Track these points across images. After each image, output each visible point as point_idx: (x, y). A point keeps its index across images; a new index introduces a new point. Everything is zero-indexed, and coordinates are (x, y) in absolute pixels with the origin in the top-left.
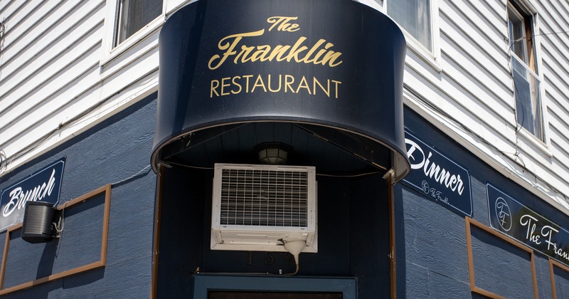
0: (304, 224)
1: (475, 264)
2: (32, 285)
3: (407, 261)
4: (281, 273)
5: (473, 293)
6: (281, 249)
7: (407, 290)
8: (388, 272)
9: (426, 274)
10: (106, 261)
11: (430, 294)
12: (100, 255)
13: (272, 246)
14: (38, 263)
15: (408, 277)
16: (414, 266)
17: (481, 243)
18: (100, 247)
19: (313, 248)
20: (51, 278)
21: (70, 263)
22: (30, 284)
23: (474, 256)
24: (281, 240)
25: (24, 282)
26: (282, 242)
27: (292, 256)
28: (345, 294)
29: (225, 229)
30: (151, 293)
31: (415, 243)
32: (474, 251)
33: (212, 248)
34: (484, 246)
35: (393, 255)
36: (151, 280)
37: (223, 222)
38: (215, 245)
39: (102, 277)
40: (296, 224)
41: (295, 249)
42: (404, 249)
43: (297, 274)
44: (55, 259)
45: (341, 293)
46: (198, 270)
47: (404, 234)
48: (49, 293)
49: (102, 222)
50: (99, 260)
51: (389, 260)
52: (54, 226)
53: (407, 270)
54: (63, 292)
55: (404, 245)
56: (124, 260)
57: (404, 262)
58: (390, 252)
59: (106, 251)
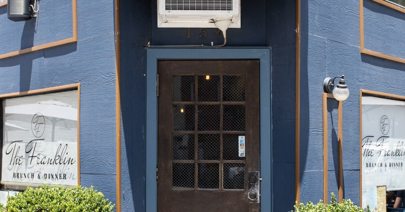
0: (230, 9)
1: (365, 30)
2: (18, 54)
3: (309, 34)
4: (212, 45)
5: (362, 54)
6: (212, 26)
7: (309, 57)
8: (295, 43)
9: (325, 42)
10: (77, 38)
11: (327, 58)
12: (72, 33)
13: (205, 24)
14: (21, 36)
15: (310, 46)
16: (315, 37)
17: (372, 12)
18: (71, 26)
19: (237, 24)
20: (34, 49)
21: (47, 37)
22: (17, 53)
23: (365, 24)
24: (212, 20)
25: (10, 52)
26: (213, 21)
27: (221, 32)
28: (262, 60)
29: (169, 13)
30: (116, 64)
31: (316, 19)
32: (365, 20)
33: (159, 26)
34: (374, 15)
35: (298, 31)
36: (115, 54)
37: (167, 8)
38: (161, 24)
39: (75, 50)
40: (223, 9)
41: (223, 27)
42: (307, 24)
43: (225, 46)
44: (35, 34)
45: (259, 59)
46: (149, 44)
47: (308, 12)
48: (33, 61)
49: (71, 6)
50: (72, 36)
51: (295, 34)
52: (31, 7)
53: (309, 41)
54: (45, 61)
55: (307, 21)
56: (92, 37)
57: (307, 35)
58: (296, 27)
59: (77, 30)
